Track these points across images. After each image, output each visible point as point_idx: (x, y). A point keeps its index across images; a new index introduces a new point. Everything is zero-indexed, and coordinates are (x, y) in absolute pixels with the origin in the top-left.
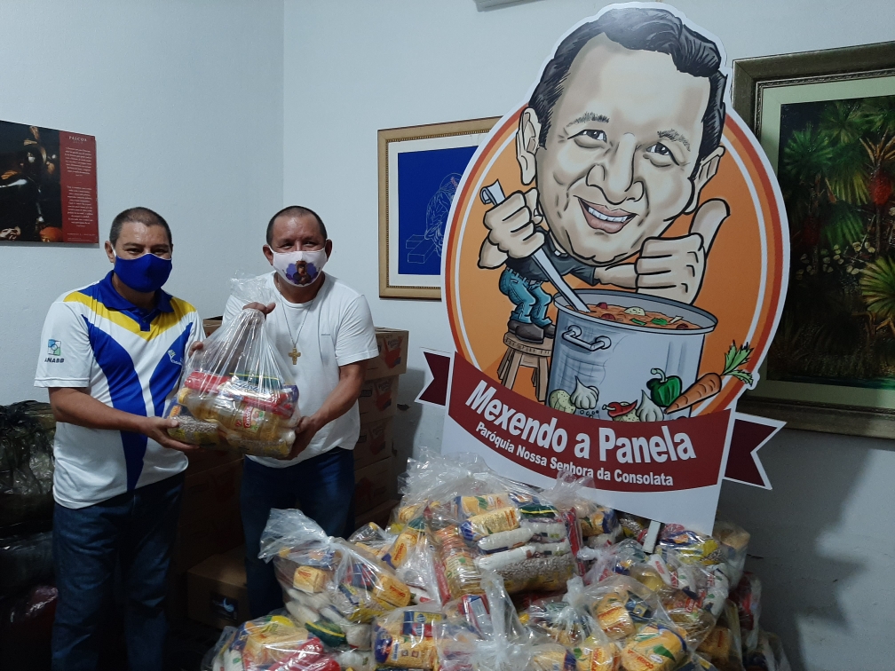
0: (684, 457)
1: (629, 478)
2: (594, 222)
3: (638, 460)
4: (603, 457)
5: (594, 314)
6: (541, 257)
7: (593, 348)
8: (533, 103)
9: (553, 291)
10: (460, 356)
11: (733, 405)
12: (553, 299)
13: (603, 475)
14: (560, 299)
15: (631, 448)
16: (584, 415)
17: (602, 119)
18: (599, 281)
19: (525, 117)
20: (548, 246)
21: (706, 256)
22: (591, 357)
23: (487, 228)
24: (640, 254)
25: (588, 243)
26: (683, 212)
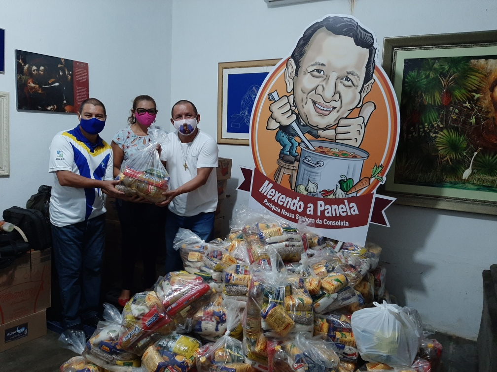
0: (354, 213)
1: (330, 223)
2: (318, 110)
3: (334, 215)
4: (319, 214)
5: (317, 151)
6: (295, 125)
7: (316, 166)
8: (293, 56)
9: (300, 141)
10: (257, 170)
11: (375, 191)
12: (299, 144)
13: (319, 222)
14: (302, 144)
15: (331, 210)
16: (311, 196)
17: (323, 65)
18: (319, 136)
19: (289, 62)
20: (298, 121)
21: (365, 126)
22: (315, 170)
23: (271, 111)
24: (337, 125)
25: (316, 120)
26: (356, 107)
